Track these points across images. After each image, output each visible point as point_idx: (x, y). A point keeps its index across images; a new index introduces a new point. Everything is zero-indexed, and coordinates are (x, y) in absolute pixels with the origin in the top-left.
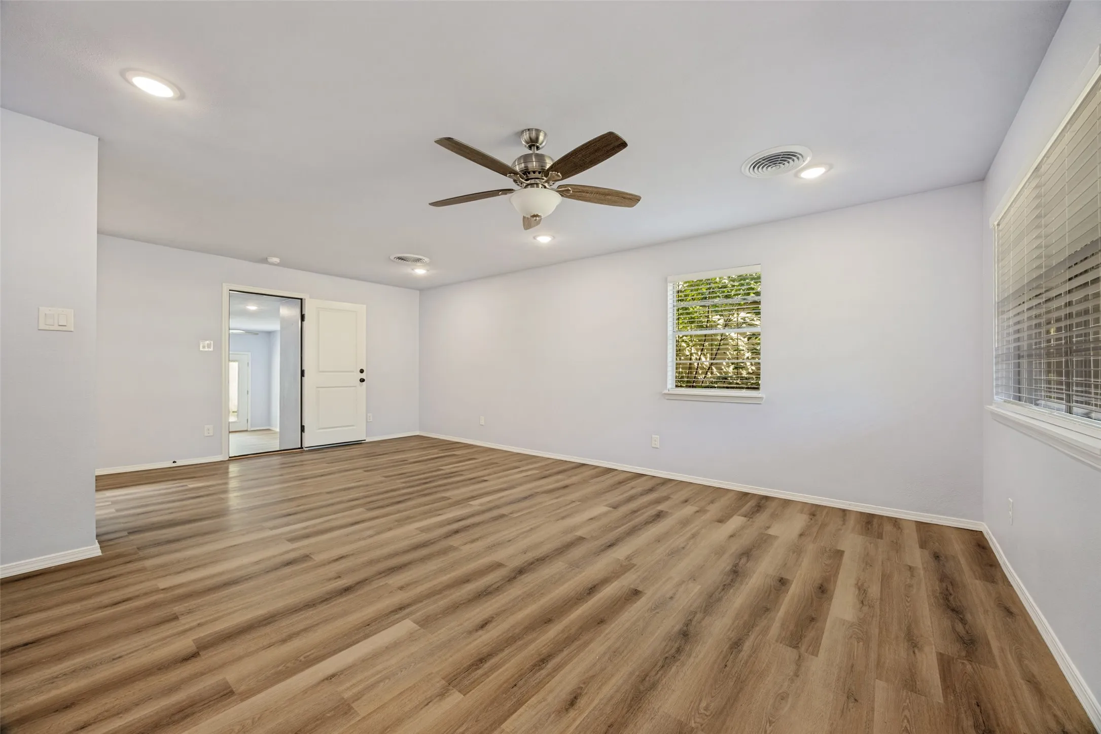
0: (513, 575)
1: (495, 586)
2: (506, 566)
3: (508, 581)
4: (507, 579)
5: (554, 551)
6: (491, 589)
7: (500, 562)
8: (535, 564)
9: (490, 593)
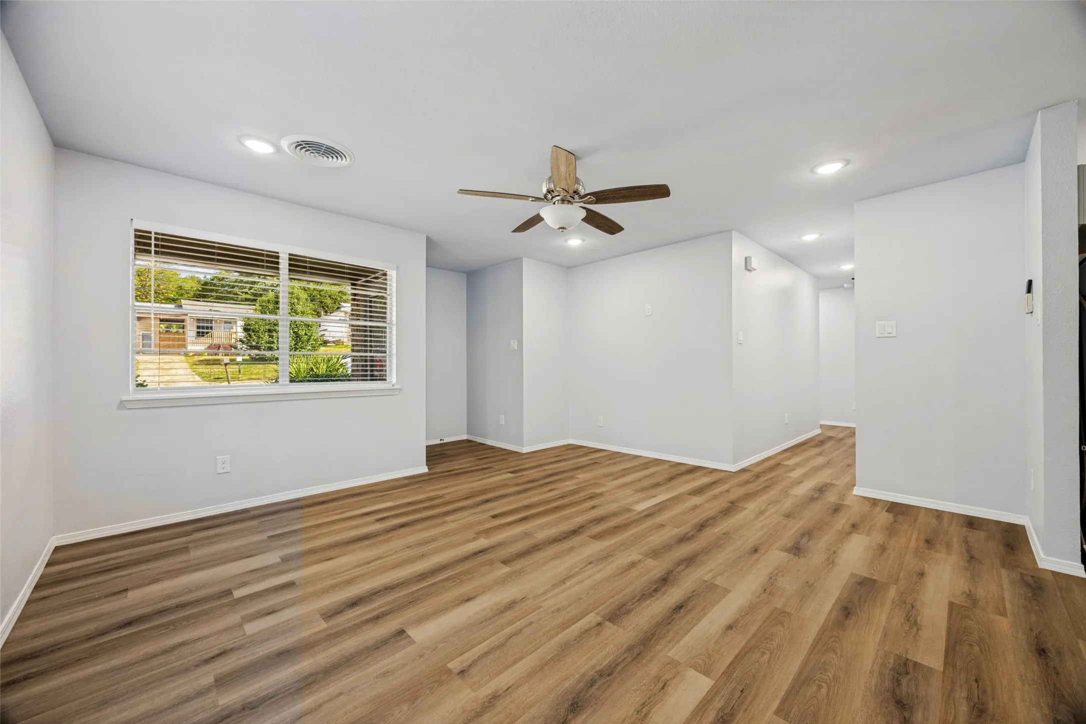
0: (581, 530)
1: (593, 524)
2: (588, 536)
3: (584, 526)
4: (584, 527)
5: (542, 548)
6: (595, 522)
7: (595, 541)
8: (562, 537)
9: (595, 520)
